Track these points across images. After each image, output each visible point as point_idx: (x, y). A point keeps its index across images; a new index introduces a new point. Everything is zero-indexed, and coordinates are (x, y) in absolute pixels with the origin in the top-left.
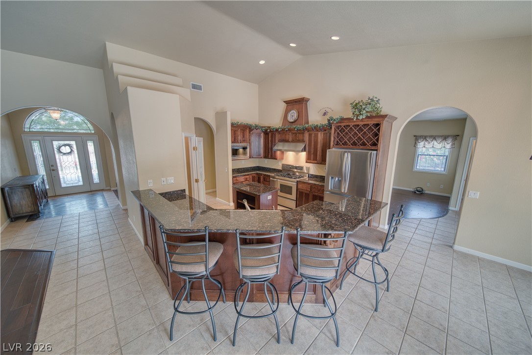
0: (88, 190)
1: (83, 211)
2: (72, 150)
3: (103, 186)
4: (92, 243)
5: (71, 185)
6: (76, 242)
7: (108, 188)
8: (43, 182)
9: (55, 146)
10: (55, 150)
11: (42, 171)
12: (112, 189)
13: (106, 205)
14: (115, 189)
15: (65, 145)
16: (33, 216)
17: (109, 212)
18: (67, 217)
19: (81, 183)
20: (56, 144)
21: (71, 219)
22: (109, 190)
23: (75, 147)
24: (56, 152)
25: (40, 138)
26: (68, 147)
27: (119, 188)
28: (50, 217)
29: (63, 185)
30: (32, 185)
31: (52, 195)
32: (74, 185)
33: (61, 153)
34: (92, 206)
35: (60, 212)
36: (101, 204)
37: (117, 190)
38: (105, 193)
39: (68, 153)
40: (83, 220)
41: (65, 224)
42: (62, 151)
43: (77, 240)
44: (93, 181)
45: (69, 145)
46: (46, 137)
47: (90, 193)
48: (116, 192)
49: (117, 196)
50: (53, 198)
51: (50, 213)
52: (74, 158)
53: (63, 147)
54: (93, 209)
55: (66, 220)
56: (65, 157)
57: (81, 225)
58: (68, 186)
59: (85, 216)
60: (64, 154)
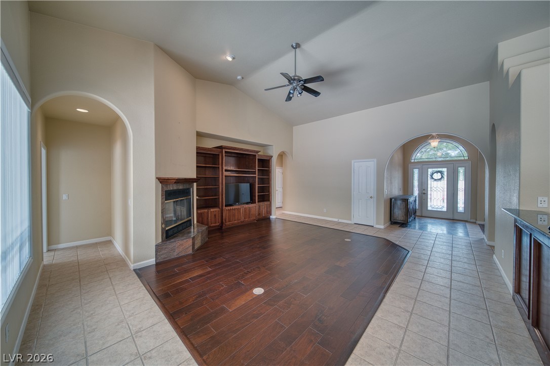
0: (451, 218)
1: (441, 232)
2: (442, 177)
3: (468, 217)
4: (442, 260)
5: (436, 210)
6: (429, 253)
7: (474, 221)
8: (415, 201)
9: (429, 173)
10: (429, 176)
11: (416, 192)
12: (478, 222)
13: (467, 234)
14: (482, 223)
15: (437, 172)
16: (404, 224)
17: (469, 241)
18: (426, 232)
19: (445, 209)
20: (430, 171)
21: (429, 235)
22: (475, 223)
23: (445, 174)
24: (429, 178)
25: (419, 166)
26: (439, 174)
27: (487, 223)
28: (415, 229)
29: (429, 208)
30: (408, 200)
31: (419, 215)
32: (438, 210)
33: (433, 179)
34: (452, 232)
35: (423, 228)
36: (461, 233)
37: (484, 225)
38: (468, 225)
39: (439, 179)
40: (439, 239)
41: (424, 237)
42: (434, 178)
43: (430, 252)
44: (457, 210)
45: (441, 172)
46: (424, 165)
47: (452, 221)
48: (482, 227)
49: (483, 231)
50: (420, 217)
51: (415, 226)
52: (443, 184)
53: (435, 174)
54: (451, 234)
55: (425, 235)
56: (435, 182)
57: (436, 242)
58: (433, 209)
59: (442, 237)
60: (436, 180)
